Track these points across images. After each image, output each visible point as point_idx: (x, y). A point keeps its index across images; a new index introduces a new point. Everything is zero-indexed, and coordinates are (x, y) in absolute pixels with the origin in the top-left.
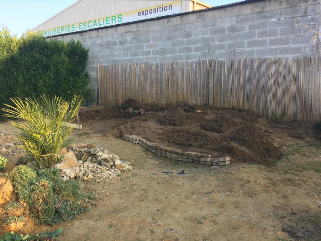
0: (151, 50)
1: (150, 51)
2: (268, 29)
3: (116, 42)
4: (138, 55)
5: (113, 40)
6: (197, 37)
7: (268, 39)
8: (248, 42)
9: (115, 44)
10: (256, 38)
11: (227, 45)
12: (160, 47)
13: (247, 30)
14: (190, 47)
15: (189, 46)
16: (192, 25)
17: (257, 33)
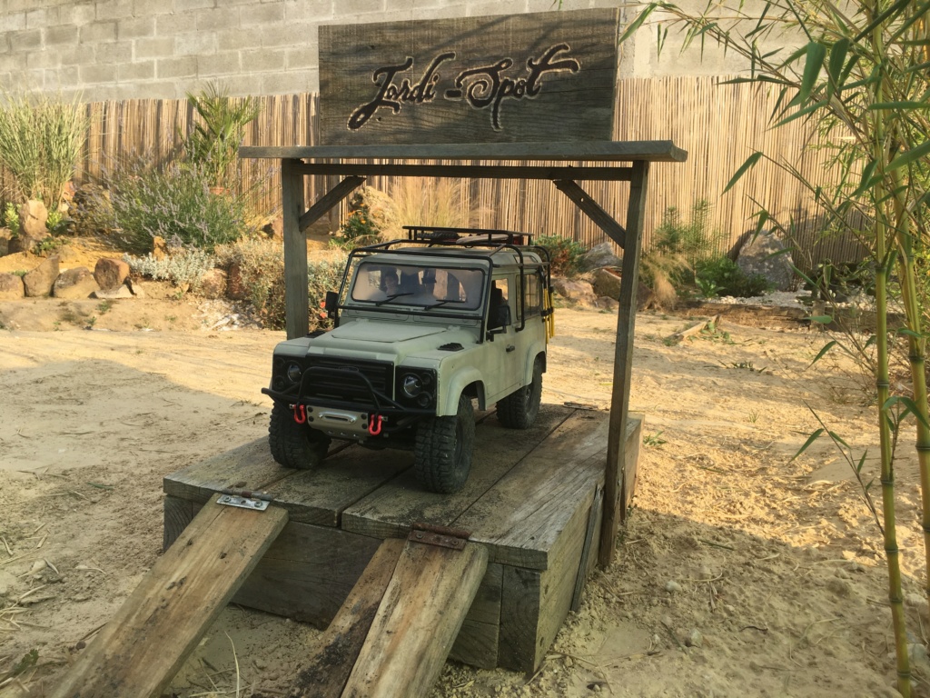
0: (155, 59)
1: (152, 63)
3: (38, 33)
4: (110, 78)
5: (28, 27)
9: (35, 41)
12: (185, 52)
14: (276, 51)
15: (276, 49)
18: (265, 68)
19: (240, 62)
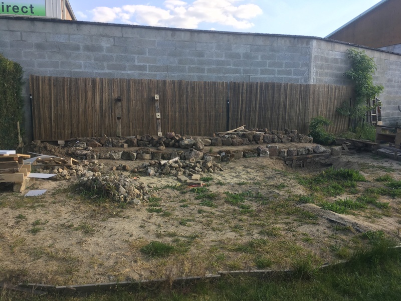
0: (148, 64)
1: (146, 66)
2: (276, 61)
3: (78, 45)
4: (124, 69)
5: (71, 42)
6: (211, 58)
7: (276, 69)
8: (261, 70)
10: (267, 68)
11: (242, 70)
12: (162, 63)
13: (260, 59)
15: (202, 67)
16: (205, 44)
17: (268, 63)
18: (198, 73)
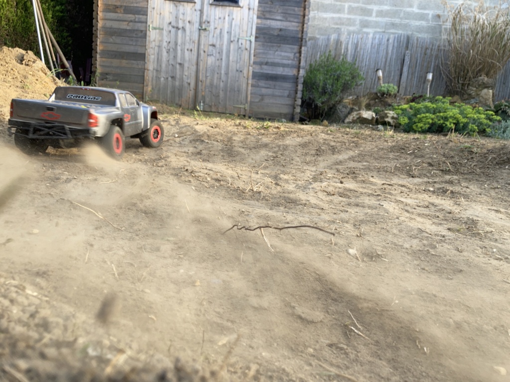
18: (361, 15)
19: (346, 11)
